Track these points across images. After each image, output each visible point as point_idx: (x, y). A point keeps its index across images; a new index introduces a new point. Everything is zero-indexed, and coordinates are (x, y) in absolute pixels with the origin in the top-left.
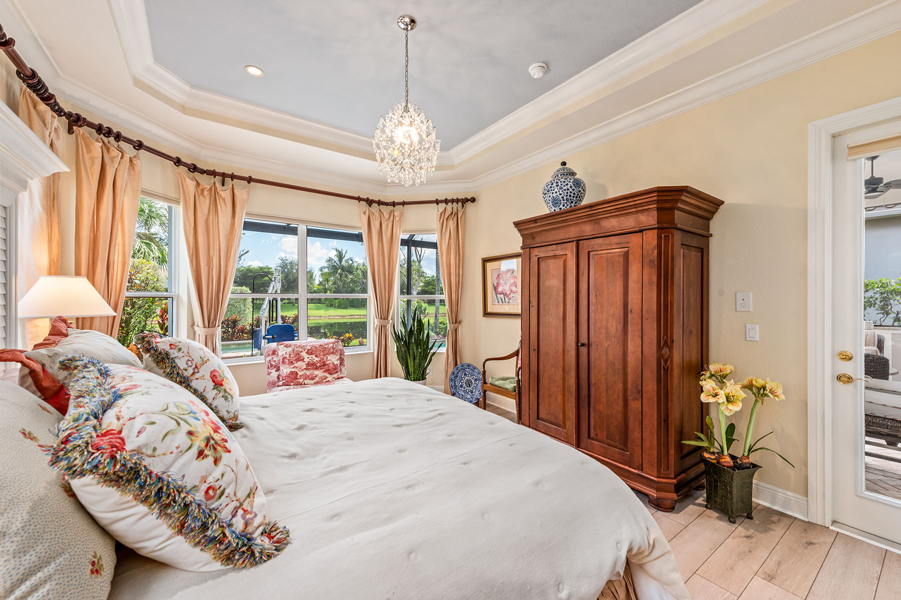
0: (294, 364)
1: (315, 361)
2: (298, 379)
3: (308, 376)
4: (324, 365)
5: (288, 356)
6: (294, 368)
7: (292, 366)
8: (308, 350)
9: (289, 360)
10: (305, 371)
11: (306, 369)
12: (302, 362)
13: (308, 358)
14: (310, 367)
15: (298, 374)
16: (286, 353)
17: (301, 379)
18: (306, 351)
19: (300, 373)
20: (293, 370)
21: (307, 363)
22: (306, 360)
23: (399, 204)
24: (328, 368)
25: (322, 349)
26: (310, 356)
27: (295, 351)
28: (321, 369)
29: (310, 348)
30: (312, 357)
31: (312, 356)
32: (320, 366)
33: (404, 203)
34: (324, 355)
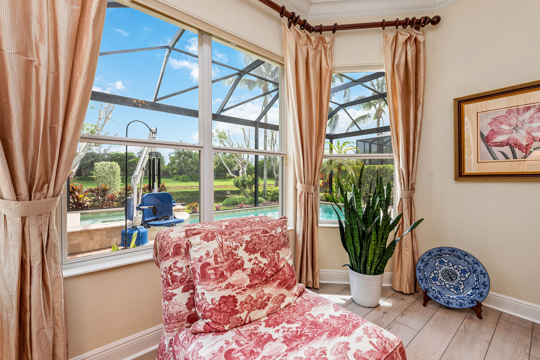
0: (226, 278)
1: (262, 265)
2: (237, 312)
3: (256, 301)
4: (278, 271)
5: (211, 261)
6: (227, 287)
7: (224, 284)
8: (247, 243)
9: (215, 269)
10: (249, 292)
11: (250, 287)
12: (240, 271)
13: (250, 260)
14: (256, 281)
15: (235, 301)
16: (208, 254)
17: (242, 312)
18: (244, 245)
19: (241, 298)
20: (227, 293)
21: (249, 272)
22: (248, 265)
23: (328, 29)
24: (283, 277)
25: (269, 237)
26: (252, 256)
27: (225, 247)
28: (274, 281)
29: (249, 239)
30: (256, 258)
31: (256, 255)
32: (272, 276)
33: (334, 29)
34: (274, 251)
